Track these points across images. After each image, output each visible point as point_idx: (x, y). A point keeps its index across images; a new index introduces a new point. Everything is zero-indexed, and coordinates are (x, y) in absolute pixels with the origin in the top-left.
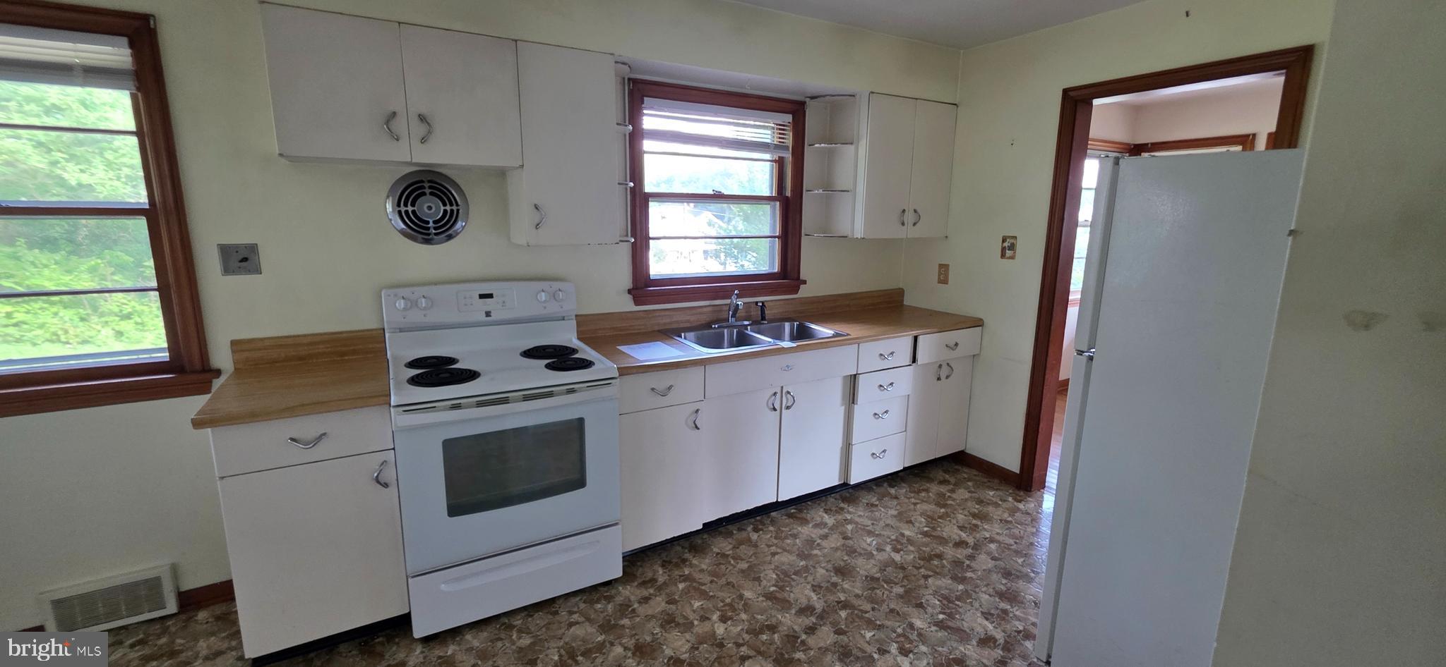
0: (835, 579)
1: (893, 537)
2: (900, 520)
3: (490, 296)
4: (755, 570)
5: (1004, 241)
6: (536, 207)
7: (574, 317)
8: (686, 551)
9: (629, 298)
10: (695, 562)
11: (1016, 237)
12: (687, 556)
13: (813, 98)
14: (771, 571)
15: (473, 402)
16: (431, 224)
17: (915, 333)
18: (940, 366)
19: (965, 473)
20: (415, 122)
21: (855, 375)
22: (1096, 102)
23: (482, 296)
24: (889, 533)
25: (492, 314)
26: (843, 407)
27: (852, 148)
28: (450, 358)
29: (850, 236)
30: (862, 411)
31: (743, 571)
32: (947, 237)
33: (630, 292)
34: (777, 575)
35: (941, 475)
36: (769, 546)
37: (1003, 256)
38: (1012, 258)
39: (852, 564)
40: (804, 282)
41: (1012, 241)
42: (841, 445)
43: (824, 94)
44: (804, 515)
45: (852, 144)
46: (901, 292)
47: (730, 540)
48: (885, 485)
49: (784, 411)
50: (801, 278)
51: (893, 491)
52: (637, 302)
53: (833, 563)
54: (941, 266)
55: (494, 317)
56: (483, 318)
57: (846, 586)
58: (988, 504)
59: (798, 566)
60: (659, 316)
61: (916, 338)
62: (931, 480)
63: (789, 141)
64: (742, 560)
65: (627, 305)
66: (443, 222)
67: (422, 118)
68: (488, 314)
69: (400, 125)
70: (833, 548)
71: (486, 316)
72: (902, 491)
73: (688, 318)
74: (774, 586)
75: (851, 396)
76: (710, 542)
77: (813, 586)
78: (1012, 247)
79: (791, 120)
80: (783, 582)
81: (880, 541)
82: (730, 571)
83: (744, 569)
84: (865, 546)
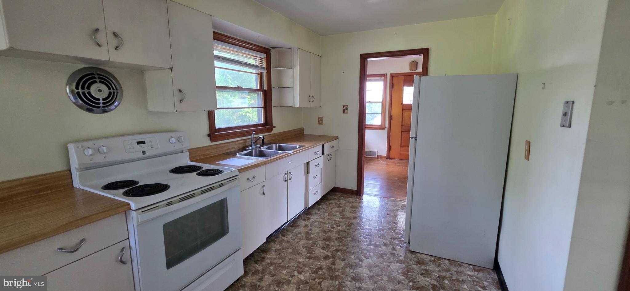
0: (327, 243)
1: (333, 222)
2: (331, 216)
3: (143, 142)
4: (296, 250)
5: (344, 107)
6: (180, 91)
7: (187, 151)
8: (261, 254)
9: (208, 138)
10: (269, 256)
11: (348, 106)
12: (263, 255)
13: (273, 48)
14: (302, 249)
15: (178, 199)
16: (101, 101)
17: (323, 143)
18: (329, 155)
19: (338, 194)
20: (111, 37)
21: (308, 162)
22: (368, 59)
23: (139, 143)
24: (332, 221)
25: (146, 153)
26: (304, 176)
27: (291, 70)
28: (133, 181)
29: (293, 106)
30: (310, 176)
31: (291, 253)
32: (321, 106)
33: (209, 135)
34: (305, 249)
35: (331, 197)
36: (294, 240)
37: (344, 112)
38: (347, 113)
39: (328, 236)
40: (275, 127)
41: (346, 107)
42: (304, 192)
43: (277, 47)
44: (297, 224)
45: (292, 68)
46: (303, 129)
47: (276, 243)
48: (316, 205)
49: (288, 181)
50: (273, 125)
51: (320, 207)
52: (212, 140)
53: (321, 238)
54: (319, 118)
55: (148, 154)
56: (141, 155)
57: (332, 244)
58: (353, 203)
59: (311, 243)
60: (223, 146)
61: (323, 145)
62: (329, 200)
63: (264, 65)
64: (288, 248)
65: (207, 142)
66: (107, 101)
67: (115, 35)
68: (144, 153)
69: (101, 37)
70: (317, 233)
71: (143, 154)
72: (323, 206)
73: (234, 146)
74: (308, 253)
75: (307, 172)
76: (268, 247)
77: (321, 248)
78: (347, 109)
79: (266, 56)
80: (310, 251)
81: (331, 225)
82: (286, 255)
83: (291, 251)
84: (327, 228)
